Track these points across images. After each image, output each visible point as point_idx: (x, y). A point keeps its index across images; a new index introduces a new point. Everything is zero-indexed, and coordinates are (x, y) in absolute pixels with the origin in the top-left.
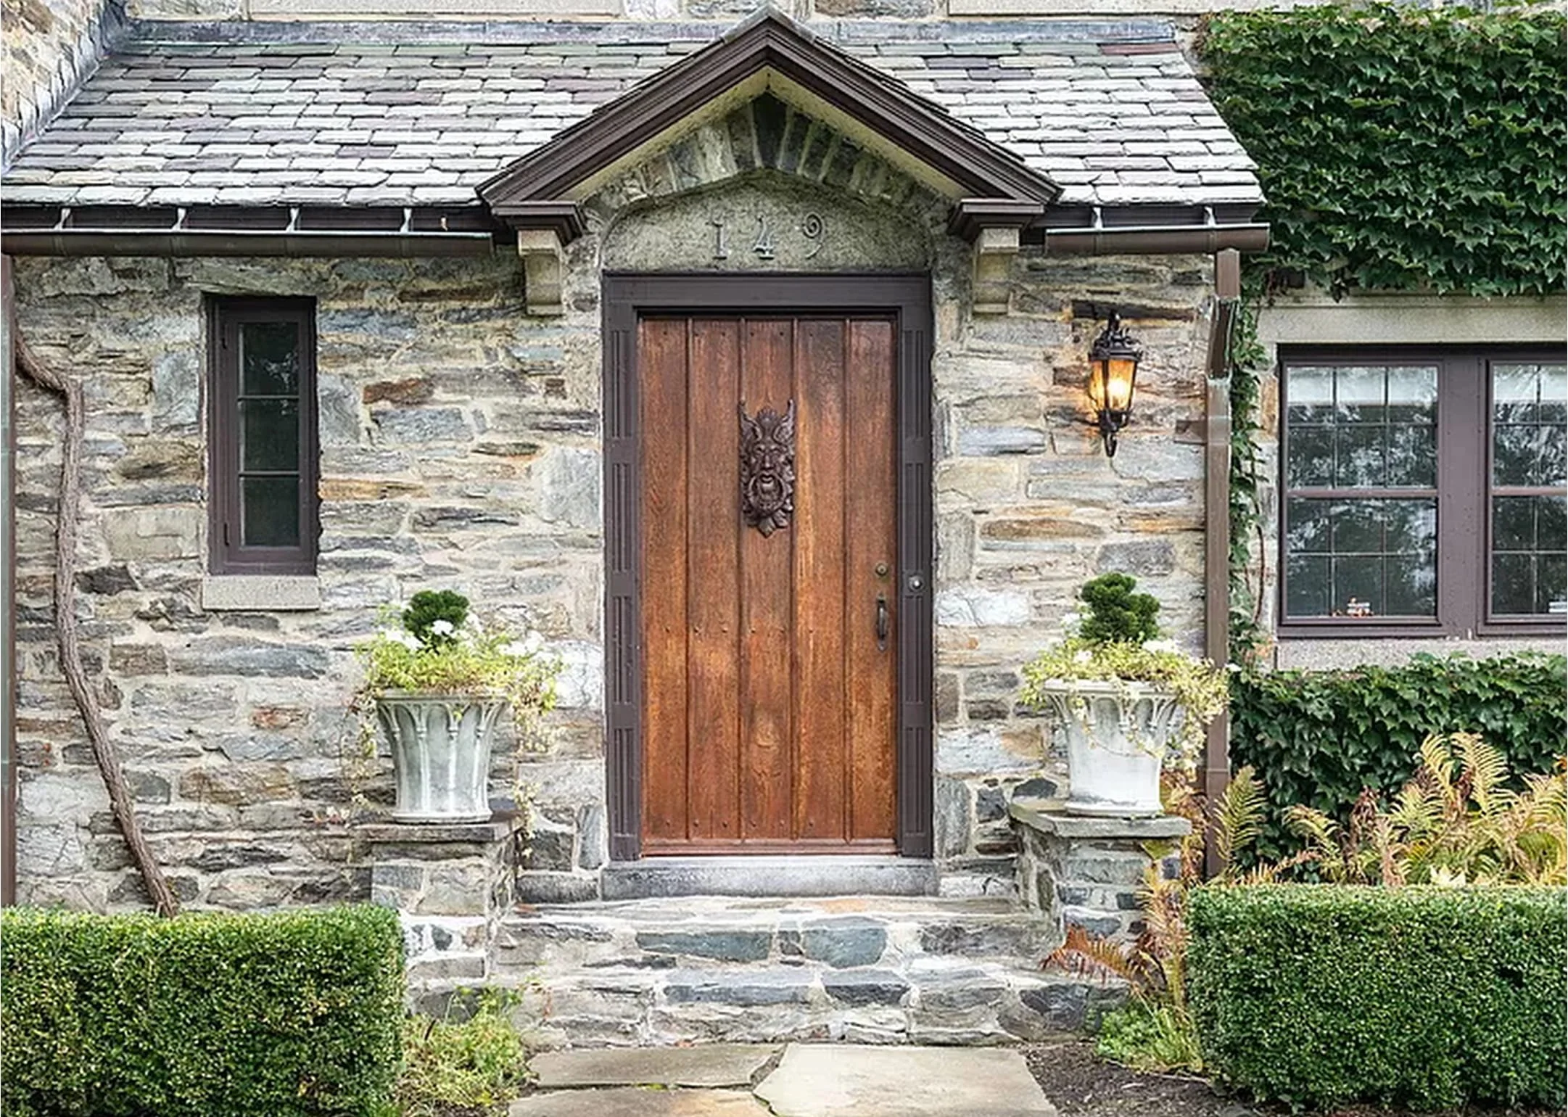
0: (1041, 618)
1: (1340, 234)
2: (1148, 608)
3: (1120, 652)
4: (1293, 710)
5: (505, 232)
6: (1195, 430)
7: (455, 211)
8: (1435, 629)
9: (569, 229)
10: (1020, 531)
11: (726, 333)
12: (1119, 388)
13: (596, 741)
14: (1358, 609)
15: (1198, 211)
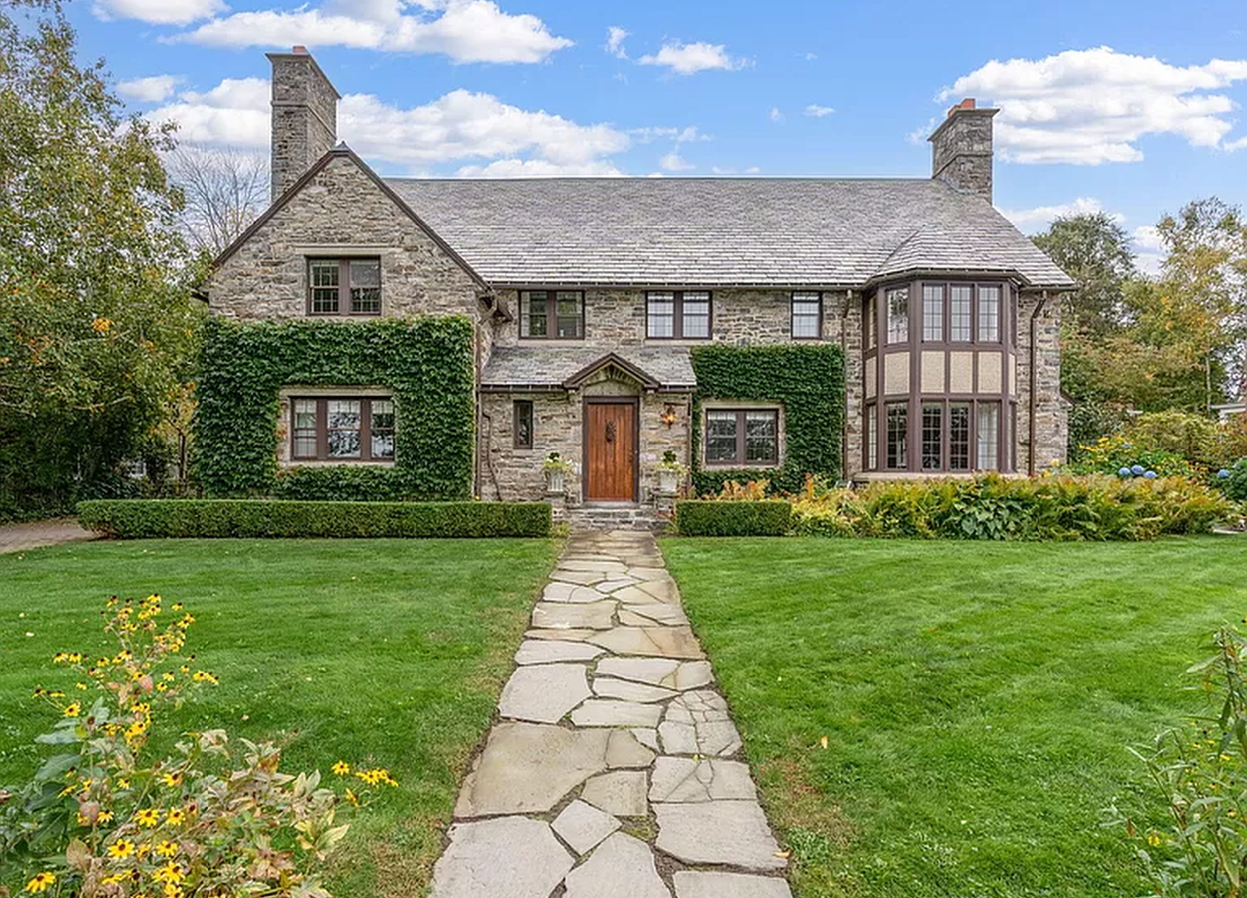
0: (658, 459)
1: (716, 388)
2: (674, 456)
3: (669, 464)
4: (707, 478)
5: (566, 390)
6: (685, 425)
7: (558, 386)
8: (736, 463)
9: (577, 389)
10: (655, 443)
11: (603, 407)
12: (671, 418)
13: (580, 480)
14: (721, 459)
15: (684, 387)
